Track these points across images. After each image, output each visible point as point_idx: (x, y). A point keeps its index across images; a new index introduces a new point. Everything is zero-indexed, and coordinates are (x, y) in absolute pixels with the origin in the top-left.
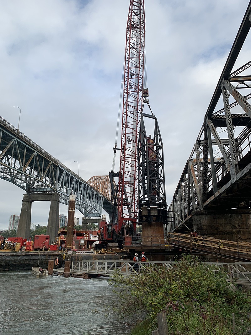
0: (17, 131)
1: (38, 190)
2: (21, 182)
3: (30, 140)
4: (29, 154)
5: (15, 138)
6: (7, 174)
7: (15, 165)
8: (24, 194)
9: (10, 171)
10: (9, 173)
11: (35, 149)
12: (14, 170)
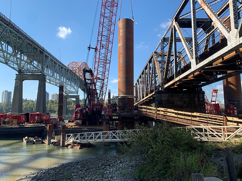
0: (9, 21)
1: (28, 71)
2: (13, 64)
3: (20, 29)
4: (19, 41)
5: (8, 27)
6: (2, 57)
7: (7, 49)
8: (16, 74)
9: (4, 54)
10: (3, 57)
11: (25, 37)
12: (7, 54)
